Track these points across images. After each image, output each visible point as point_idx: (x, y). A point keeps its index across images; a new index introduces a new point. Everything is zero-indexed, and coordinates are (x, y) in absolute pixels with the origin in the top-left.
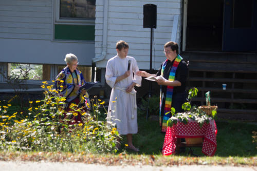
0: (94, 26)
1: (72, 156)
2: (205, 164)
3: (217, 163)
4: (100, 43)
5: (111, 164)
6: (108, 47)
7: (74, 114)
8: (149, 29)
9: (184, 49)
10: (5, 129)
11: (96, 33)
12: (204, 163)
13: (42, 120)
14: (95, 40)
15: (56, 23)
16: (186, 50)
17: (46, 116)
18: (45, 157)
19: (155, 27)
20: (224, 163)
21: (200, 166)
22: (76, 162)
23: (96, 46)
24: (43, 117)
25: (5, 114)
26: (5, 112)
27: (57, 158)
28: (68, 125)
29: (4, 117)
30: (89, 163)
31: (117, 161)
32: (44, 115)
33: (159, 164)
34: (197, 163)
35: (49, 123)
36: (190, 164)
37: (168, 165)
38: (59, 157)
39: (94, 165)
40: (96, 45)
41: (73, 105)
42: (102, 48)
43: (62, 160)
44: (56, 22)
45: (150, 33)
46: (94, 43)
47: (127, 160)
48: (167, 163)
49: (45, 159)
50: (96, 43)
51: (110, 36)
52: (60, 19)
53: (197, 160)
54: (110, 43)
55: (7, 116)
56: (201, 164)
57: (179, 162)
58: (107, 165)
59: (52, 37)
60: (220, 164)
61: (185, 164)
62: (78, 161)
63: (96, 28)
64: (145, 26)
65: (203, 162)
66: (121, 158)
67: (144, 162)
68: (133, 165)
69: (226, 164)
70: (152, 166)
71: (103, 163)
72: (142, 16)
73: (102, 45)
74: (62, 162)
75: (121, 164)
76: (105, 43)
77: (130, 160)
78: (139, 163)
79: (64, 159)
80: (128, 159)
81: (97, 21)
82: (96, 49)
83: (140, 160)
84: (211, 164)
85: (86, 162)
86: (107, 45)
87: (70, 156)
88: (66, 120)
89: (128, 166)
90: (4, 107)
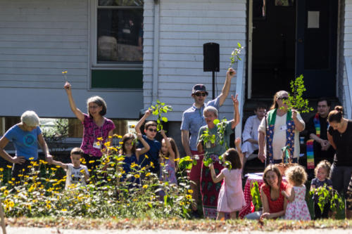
0: (142, 71)
1: (165, 223)
2: (324, 228)
3: (337, 226)
4: (149, 92)
5: (213, 230)
6: (160, 95)
7: (135, 176)
8: (211, 73)
9: (249, 97)
10: (55, 195)
11: (145, 79)
12: (322, 226)
13: (98, 183)
14: (144, 87)
15: (93, 69)
16: (252, 98)
17: (102, 179)
18: (133, 224)
19: (218, 71)
20: (345, 226)
21: (318, 230)
22: (170, 229)
23: (144, 95)
24: (98, 180)
25: (53, 178)
26: (53, 175)
27: (148, 225)
28: (128, 189)
29: (52, 181)
30: (186, 231)
31: (220, 226)
32: (99, 177)
33: (270, 229)
34: (314, 227)
35: (106, 188)
36: (306, 228)
37: (281, 229)
38: (150, 224)
39: (193, 232)
40: (145, 93)
41: (133, 165)
42: (152, 97)
43: (154, 227)
44: (93, 67)
45: (211, 78)
46: (142, 92)
47: (230, 226)
48: (279, 228)
49: (134, 227)
50: (144, 91)
51: (161, 82)
52: (98, 63)
53: (313, 223)
54: (161, 91)
55: (56, 180)
56: (318, 228)
57: (294, 226)
58: (209, 232)
59: (88, 85)
60: (341, 227)
61: (300, 228)
62: (173, 228)
63: (144, 73)
64: (206, 69)
65: (320, 225)
66: (224, 224)
67: (252, 227)
68: (240, 231)
69: (347, 227)
70: (262, 231)
71: (203, 230)
72: (202, 57)
73: (152, 93)
74: (154, 229)
75: (225, 231)
76: (155, 91)
77: (235, 225)
78: (246, 229)
79: (156, 226)
80: (232, 224)
81: (145, 65)
82: (145, 98)
83: (246, 225)
84: (330, 227)
85: (183, 229)
86: (158, 93)
87: (163, 222)
88: (125, 184)
89: (234, 232)
90: (52, 169)
